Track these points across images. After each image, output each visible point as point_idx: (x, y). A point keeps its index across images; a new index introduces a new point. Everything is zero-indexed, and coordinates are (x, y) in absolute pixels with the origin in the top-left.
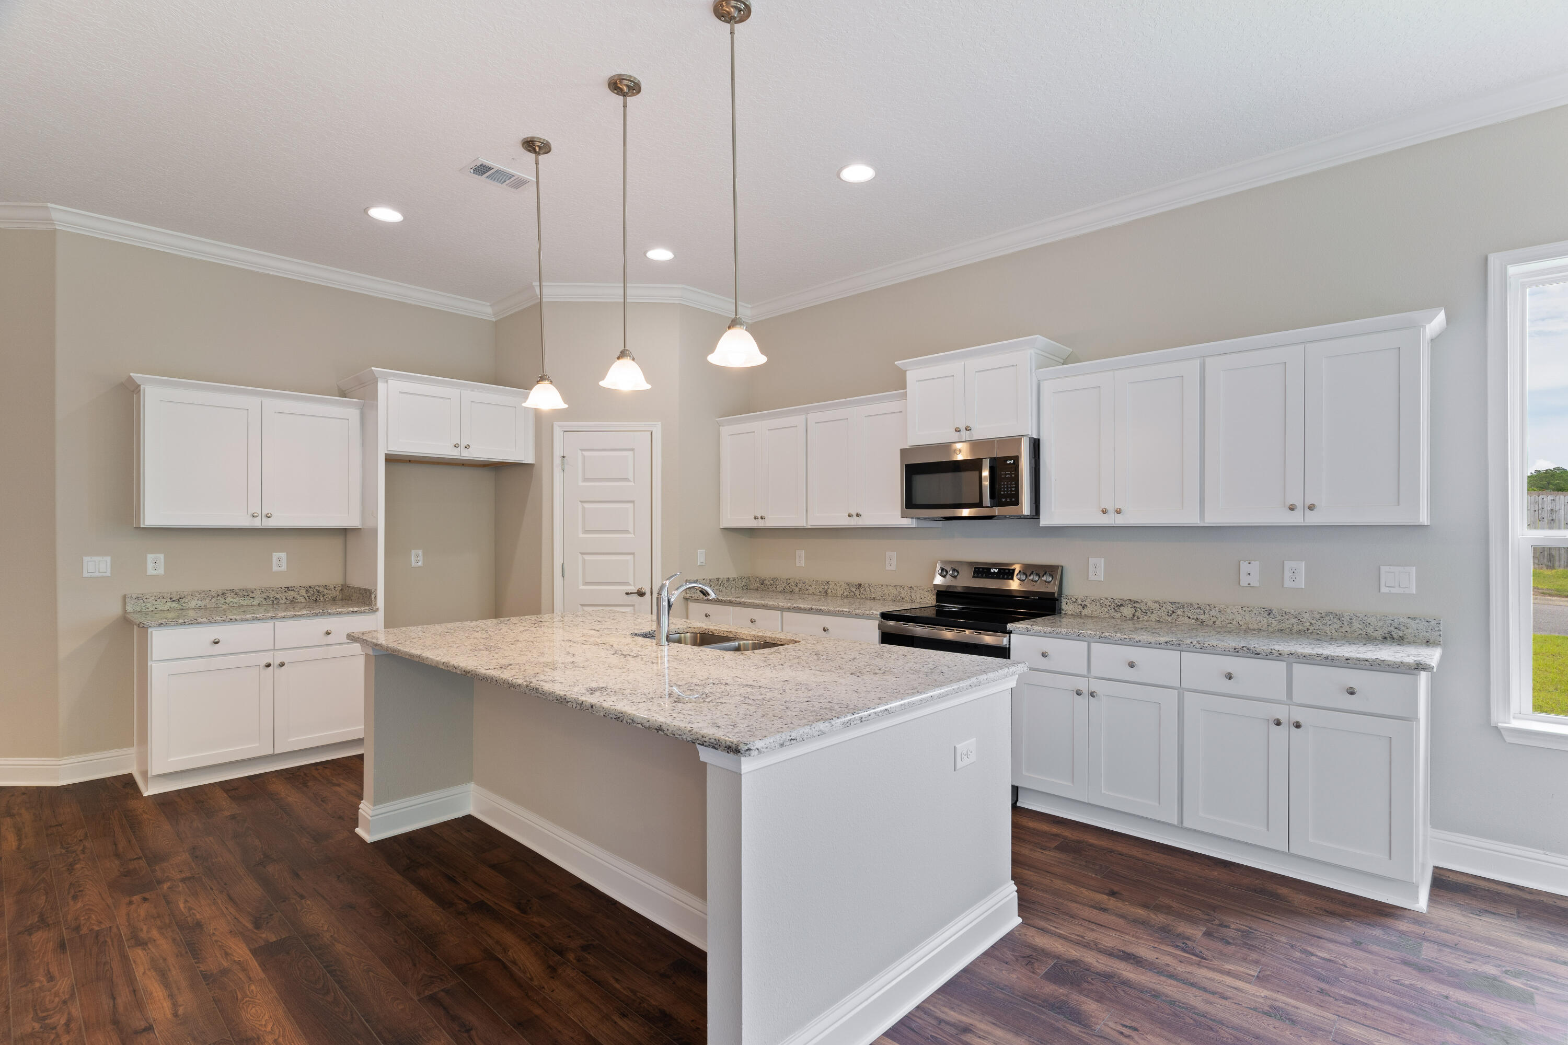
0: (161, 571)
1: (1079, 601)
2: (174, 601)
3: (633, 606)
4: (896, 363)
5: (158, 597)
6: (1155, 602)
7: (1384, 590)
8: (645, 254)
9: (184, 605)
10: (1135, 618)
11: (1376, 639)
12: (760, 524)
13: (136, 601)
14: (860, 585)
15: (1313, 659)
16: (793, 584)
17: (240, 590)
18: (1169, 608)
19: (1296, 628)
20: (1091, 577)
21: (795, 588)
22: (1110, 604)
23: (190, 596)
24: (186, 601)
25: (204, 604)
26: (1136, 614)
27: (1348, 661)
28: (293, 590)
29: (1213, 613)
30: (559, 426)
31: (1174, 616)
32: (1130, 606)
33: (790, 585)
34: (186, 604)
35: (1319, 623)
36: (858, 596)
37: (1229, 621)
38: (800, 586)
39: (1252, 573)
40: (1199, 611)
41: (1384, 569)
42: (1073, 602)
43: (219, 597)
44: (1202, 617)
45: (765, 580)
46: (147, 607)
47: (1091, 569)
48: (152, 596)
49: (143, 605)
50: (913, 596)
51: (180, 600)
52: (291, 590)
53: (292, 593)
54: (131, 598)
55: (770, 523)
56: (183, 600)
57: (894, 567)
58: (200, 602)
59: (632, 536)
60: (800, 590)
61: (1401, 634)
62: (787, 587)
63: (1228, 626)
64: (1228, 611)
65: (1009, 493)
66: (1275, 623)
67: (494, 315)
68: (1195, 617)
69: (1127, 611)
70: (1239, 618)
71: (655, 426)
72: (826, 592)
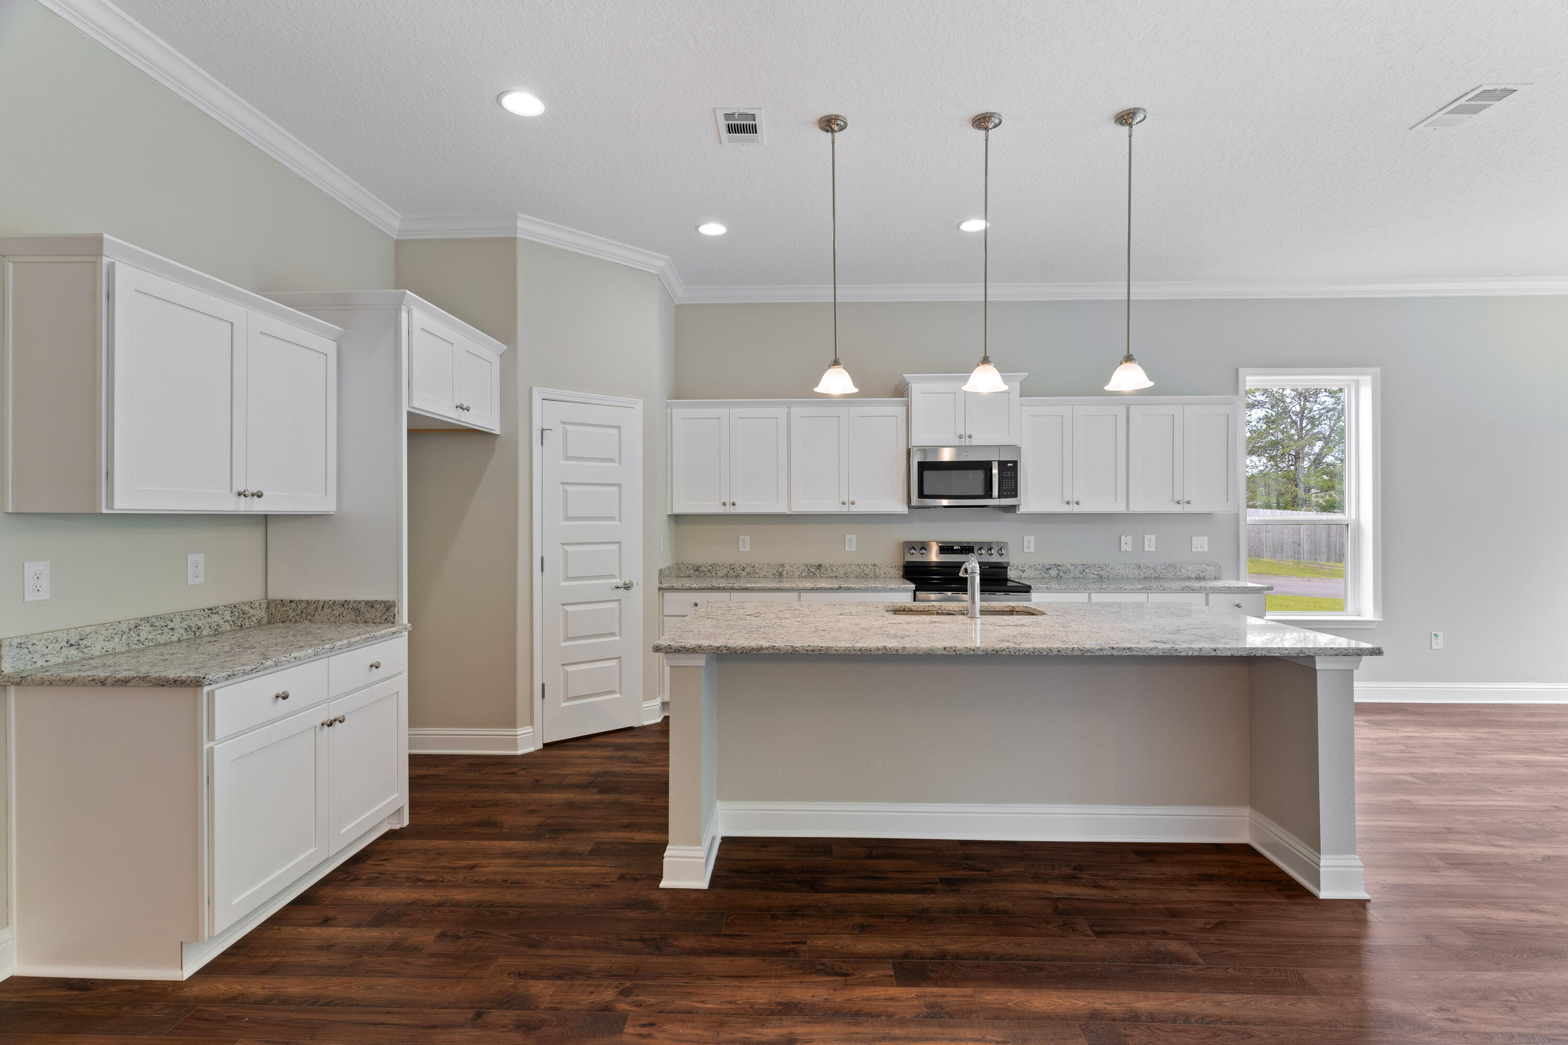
0: (45, 595)
1: (1020, 568)
2: (72, 645)
3: (619, 600)
4: (904, 375)
5: (49, 641)
6: (1072, 565)
7: (1194, 550)
8: (697, 227)
9: (85, 650)
10: (1059, 577)
11: (1192, 578)
12: (729, 510)
13: (17, 650)
14: (820, 566)
15: (1222, 590)
16: (739, 569)
17: (156, 617)
18: (1081, 568)
19: (1153, 576)
20: (1026, 550)
21: (741, 572)
22: (1041, 568)
23: (93, 635)
24: (89, 644)
25: (111, 646)
26: (1060, 574)
27: (1239, 589)
28: (217, 612)
29: (1108, 570)
30: (538, 392)
31: (1084, 573)
32: (1055, 569)
33: (735, 570)
34: (89, 649)
35: (1165, 571)
36: (818, 576)
37: (1117, 574)
38: (748, 570)
39: (1127, 543)
40: (1099, 569)
41: (1194, 538)
42: (1015, 569)
43: (132, 633)
44: (1101, 573)
45: (701, 566)
46: (34, 660)
47: (1026, 544)
48: (41, 640)
49: (28, 658)
50: (877, 572)
51: (81, 642)
52: (215, 614)
53: (216, 618)
54: (11, 646)
55: (739, 509)
56: (85, 642)
57: (854, 548)
58: (107, 644)
59: (617, 523)
60: (748, 574)
61: (1204, 574)
62: (732, 572)
63: (1117, 577)
64: (1117, 568)
65: (1009, 488)
66: (1142, 573)
67: (399, 232)
68: (1097, 573)
69: (1053, 572)
70: (1122, 572)
71: (637, 404)
72: (781, 574)
